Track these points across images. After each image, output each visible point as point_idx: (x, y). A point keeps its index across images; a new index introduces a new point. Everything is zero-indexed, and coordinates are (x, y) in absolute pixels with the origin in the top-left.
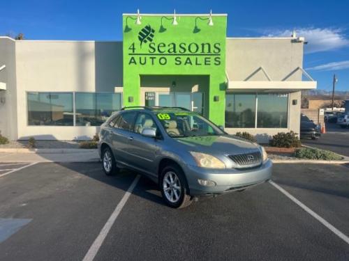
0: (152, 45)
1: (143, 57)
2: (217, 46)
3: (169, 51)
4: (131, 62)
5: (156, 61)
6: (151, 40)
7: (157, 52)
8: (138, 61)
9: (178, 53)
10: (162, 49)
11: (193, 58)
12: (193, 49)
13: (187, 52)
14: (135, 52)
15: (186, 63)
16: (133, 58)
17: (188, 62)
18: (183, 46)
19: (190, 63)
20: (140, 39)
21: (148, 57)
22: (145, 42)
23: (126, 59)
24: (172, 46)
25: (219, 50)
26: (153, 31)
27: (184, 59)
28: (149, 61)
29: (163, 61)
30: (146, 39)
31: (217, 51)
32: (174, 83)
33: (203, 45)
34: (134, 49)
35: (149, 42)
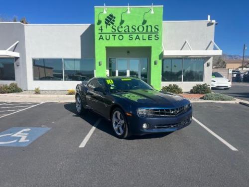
0: (114, 27)
1: (108, 35)
2: (157, 27)
3: (125, 31)
4: (100, 39)
5: (117, 37)
6: (113, 24)
7: (117, 32)
8: (104, 38)
9: (131, 32)
10: (120, 30)
11: (140, 36)
12: (141, 29)
13: (137, 31)
14: (103, 32)
15: (136, 39)
16: (101, 36)
17: (137, 38)
18: (134, 27)
19: (139, 39)
20: (106, 23)
21: (111, 35)
22: (109, 25)
23: (97, 36)
24: (127, 27)
25: (158, 30)
26: (114, 18)
27: (134, 36)
28: (112, 37)
29: (121, 38)
30: (110, 23)
31: (156, 30)
32: (128, 52)
33: (147, 26)
34: (102, 30)
35: (112, 25)
